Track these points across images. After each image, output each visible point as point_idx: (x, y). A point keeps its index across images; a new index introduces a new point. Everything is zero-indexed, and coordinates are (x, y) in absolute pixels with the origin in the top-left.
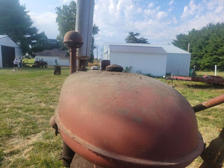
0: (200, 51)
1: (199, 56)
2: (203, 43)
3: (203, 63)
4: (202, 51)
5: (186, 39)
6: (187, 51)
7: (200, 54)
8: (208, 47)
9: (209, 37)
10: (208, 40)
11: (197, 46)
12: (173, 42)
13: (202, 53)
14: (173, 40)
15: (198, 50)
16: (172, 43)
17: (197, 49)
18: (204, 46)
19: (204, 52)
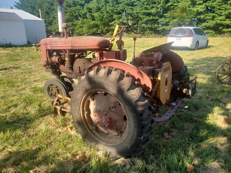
0: (48, 17)
1: (49, 22)
2: (49, 9)
3: (54, 29)
4: (50, 17)
5: (30, 3)
6: (40, 18)
7: (49, 20)
8: (55, 13)
9: (53, 2)
10: (53, 6)
11: (44, 12)
12: (16, 4)
13: (50, 19)
14: (15, 2)
15: (45, 16)
16: (15, 6)
17: (45, 14)
18: (51, 11)
19: (52, 19)
